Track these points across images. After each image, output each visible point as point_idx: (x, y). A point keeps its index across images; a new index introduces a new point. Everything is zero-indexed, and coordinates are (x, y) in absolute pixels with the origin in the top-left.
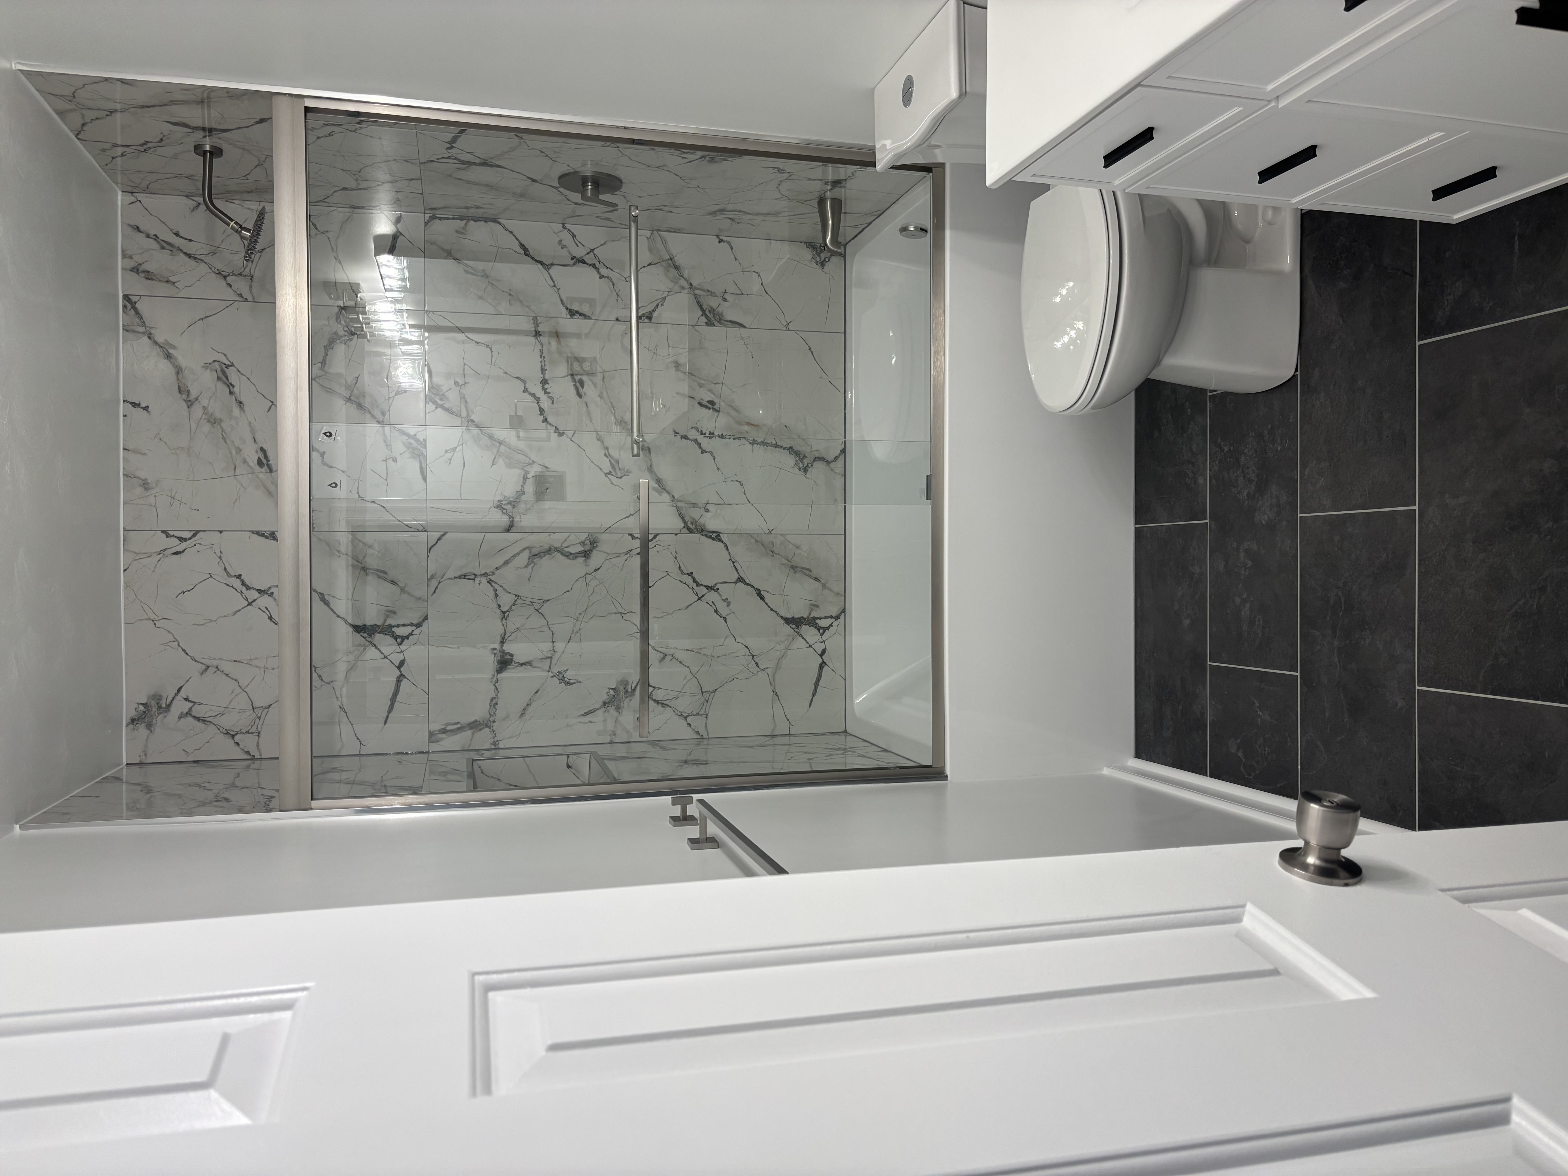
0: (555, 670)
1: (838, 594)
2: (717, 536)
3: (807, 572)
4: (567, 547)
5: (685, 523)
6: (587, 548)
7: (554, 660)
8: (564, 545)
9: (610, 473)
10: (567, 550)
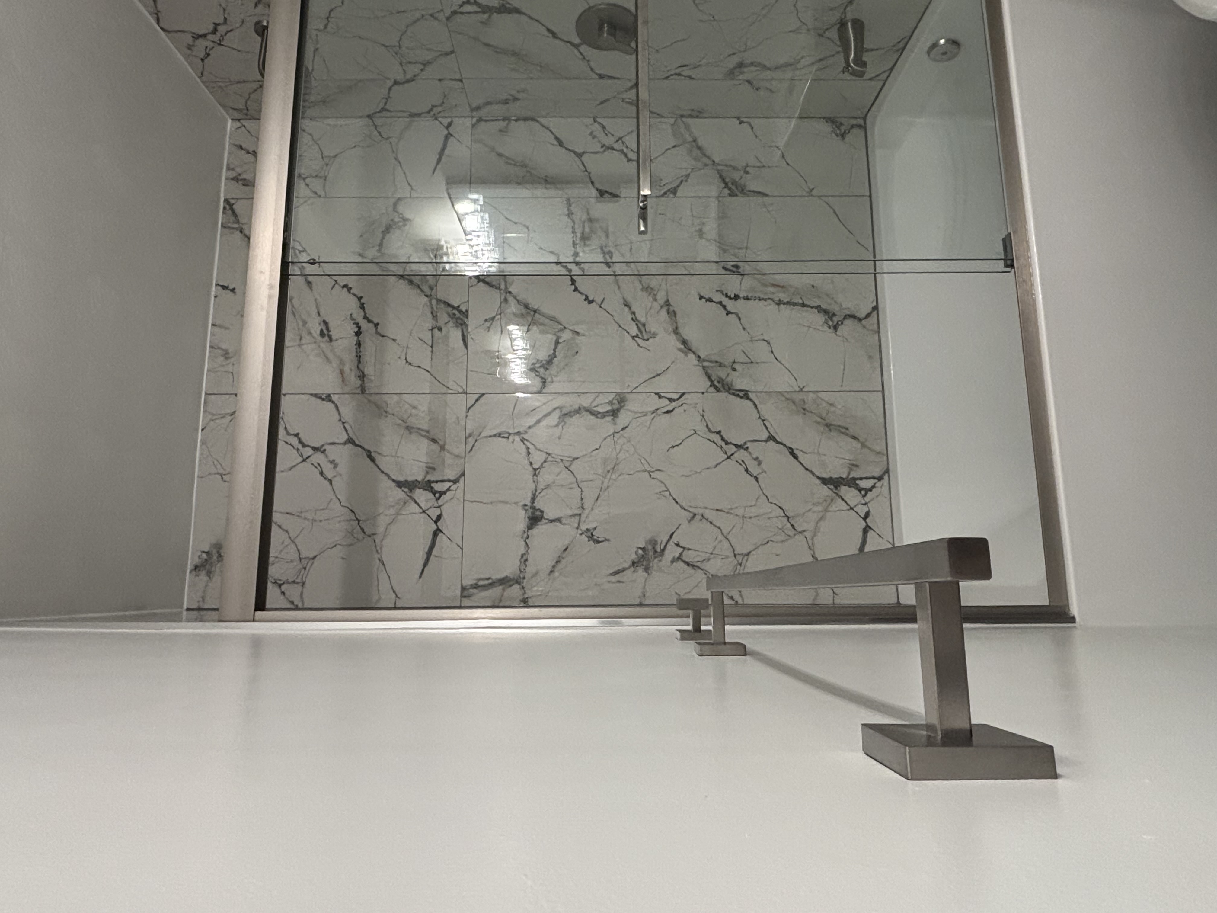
0: (584, 527)
1: (878, 453)
2: (745, 395)
3: (843, 430)
4: (595, 407)
5: (712, 381)
6: (616, 407)
7: (583, 519)
8: (593, 405)
9: (637, 336)
10: (595, 409)
